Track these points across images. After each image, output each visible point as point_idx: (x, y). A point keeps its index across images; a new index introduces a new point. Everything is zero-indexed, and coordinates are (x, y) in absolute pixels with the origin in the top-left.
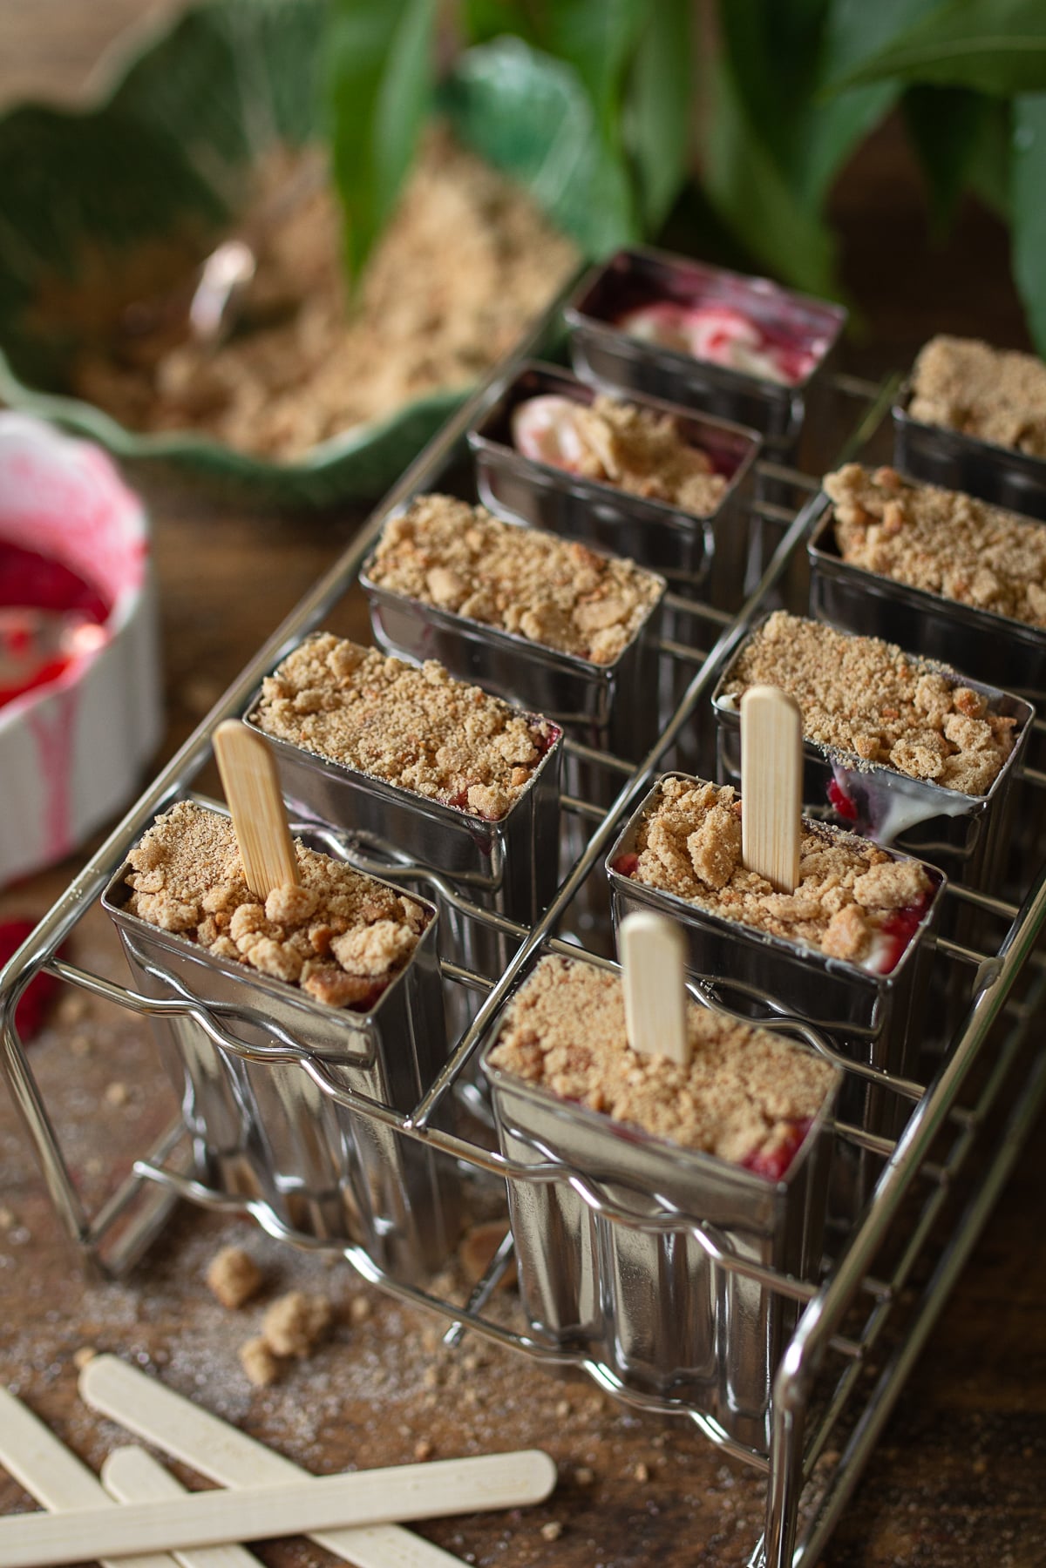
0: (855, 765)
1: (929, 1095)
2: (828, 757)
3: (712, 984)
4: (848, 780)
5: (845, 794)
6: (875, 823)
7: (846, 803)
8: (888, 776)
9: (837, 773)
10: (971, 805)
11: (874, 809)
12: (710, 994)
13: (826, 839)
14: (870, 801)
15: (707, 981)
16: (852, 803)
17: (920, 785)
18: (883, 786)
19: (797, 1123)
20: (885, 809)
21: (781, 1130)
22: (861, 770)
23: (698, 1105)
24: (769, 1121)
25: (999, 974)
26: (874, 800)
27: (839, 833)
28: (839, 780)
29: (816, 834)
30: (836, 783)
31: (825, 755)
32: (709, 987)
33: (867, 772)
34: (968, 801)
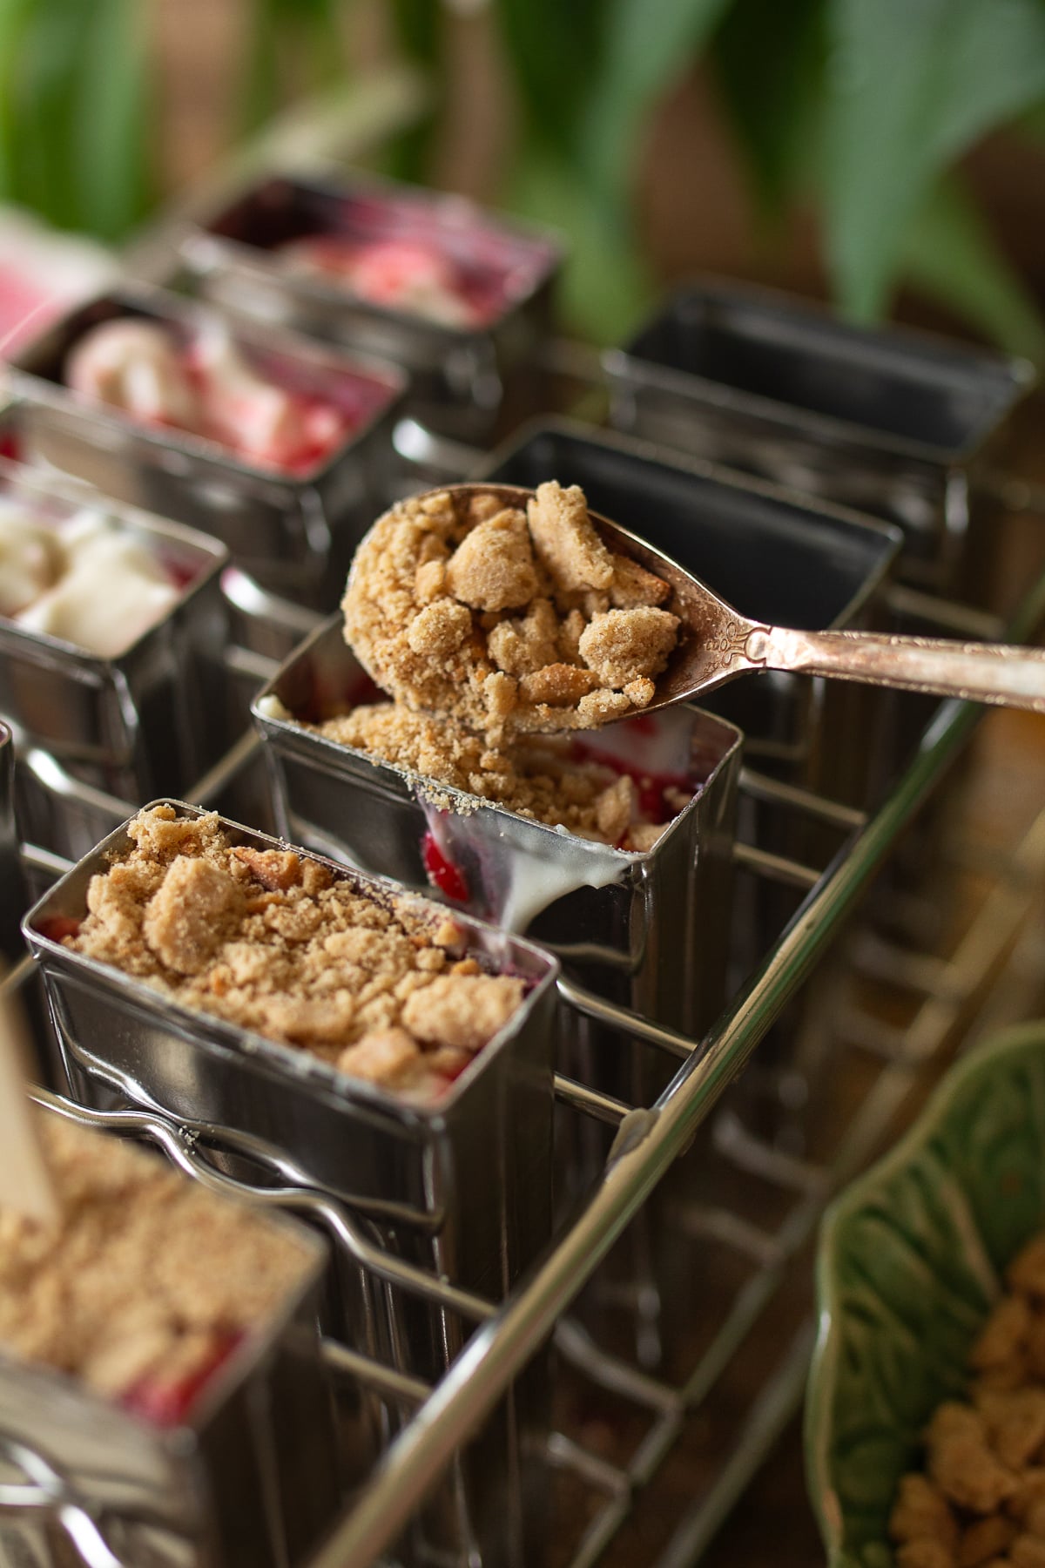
0: (452, 803)
1: (501, 1319)
2: (414, 793)
3: (197, 1134)
4: (447, 832)
5: (447, 857)
6: (494, 906)
7: (449, 870)
8: (501, 821)
9: (431, 820)
10: (622, 866)
11: (490, 883)
12: (193, 1148)
13: (385, 906)
14: (483, 868)
15: (189, 1128)
16: (457, 872)
17: (547, 834)
18: (495, 839)
19: (226, 1335)
20: (505, 882)
21: (195, 1349)
22: (460, 811)
23: (66, 1297)
24: (179, 1327)
25: (647, 1134)
26: (487, 864)
27: (401, 896)
28: (435, 834)
29: (370, 897)
30: (431, 840)
31: (410, 789)
32: (192, 1136)
33: (469, 814)
34: (617, 859)
